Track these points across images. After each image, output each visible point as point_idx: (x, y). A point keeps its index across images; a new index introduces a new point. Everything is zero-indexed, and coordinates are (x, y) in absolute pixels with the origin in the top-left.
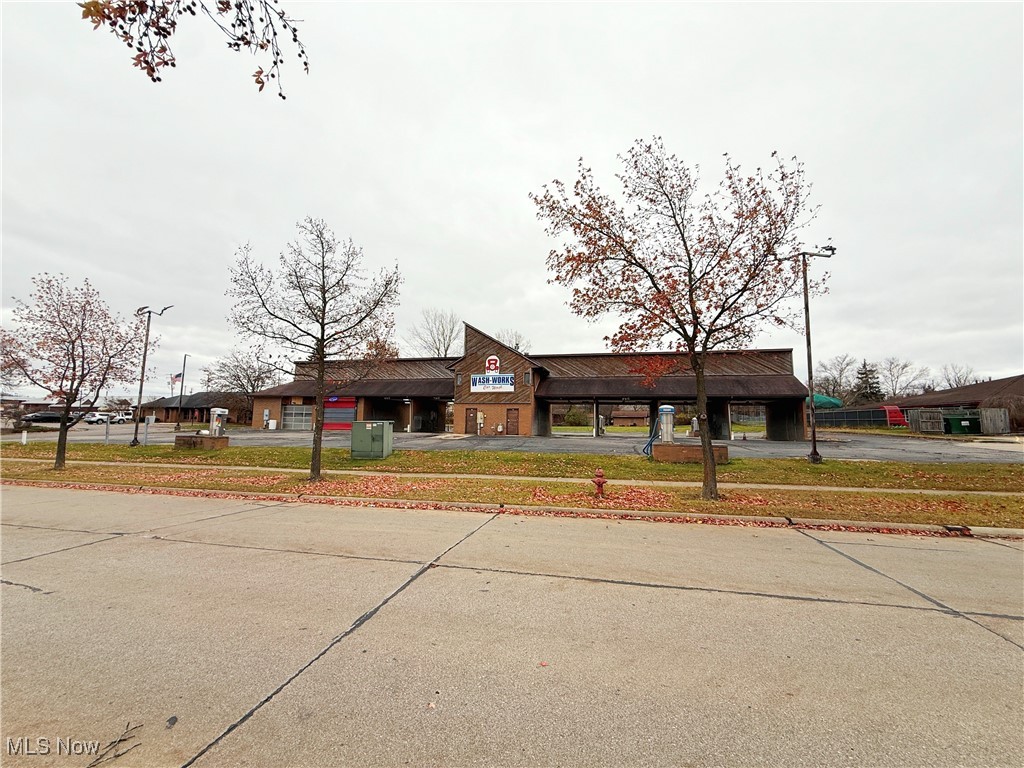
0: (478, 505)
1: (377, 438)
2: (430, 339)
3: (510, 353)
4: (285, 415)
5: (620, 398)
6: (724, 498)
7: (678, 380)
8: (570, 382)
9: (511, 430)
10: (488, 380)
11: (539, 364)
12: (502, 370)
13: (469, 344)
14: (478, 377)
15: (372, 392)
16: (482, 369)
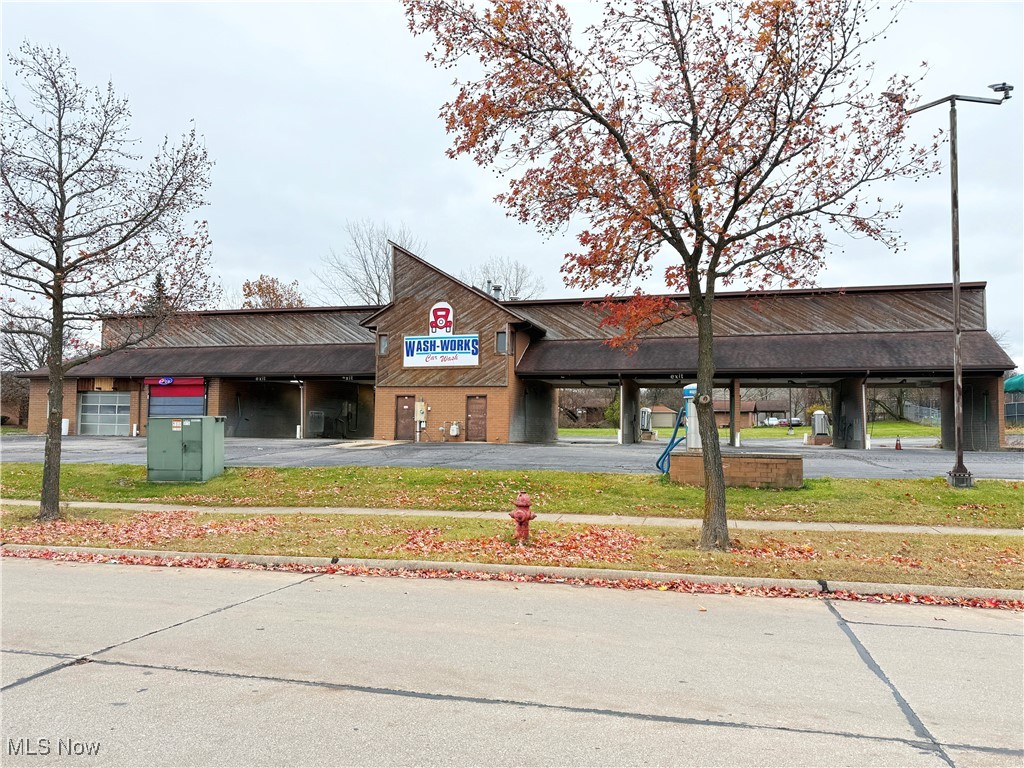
0: (294, 560)
1: (191, 445)
2: (362, 276)
3: (471, 297)
4: (85, 409)
5: (667, 376)
6: (737, 545)
7: (775, 343)
8: (582, 347)
9: (473, 432)
10: (433, 345)
11: (523, 316)
12: (458, 327)
13: (401, 282)
14: (416, 339)
15: (233, 368)
16: (422, 327)
